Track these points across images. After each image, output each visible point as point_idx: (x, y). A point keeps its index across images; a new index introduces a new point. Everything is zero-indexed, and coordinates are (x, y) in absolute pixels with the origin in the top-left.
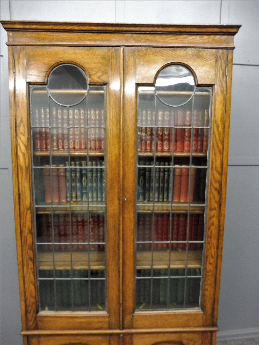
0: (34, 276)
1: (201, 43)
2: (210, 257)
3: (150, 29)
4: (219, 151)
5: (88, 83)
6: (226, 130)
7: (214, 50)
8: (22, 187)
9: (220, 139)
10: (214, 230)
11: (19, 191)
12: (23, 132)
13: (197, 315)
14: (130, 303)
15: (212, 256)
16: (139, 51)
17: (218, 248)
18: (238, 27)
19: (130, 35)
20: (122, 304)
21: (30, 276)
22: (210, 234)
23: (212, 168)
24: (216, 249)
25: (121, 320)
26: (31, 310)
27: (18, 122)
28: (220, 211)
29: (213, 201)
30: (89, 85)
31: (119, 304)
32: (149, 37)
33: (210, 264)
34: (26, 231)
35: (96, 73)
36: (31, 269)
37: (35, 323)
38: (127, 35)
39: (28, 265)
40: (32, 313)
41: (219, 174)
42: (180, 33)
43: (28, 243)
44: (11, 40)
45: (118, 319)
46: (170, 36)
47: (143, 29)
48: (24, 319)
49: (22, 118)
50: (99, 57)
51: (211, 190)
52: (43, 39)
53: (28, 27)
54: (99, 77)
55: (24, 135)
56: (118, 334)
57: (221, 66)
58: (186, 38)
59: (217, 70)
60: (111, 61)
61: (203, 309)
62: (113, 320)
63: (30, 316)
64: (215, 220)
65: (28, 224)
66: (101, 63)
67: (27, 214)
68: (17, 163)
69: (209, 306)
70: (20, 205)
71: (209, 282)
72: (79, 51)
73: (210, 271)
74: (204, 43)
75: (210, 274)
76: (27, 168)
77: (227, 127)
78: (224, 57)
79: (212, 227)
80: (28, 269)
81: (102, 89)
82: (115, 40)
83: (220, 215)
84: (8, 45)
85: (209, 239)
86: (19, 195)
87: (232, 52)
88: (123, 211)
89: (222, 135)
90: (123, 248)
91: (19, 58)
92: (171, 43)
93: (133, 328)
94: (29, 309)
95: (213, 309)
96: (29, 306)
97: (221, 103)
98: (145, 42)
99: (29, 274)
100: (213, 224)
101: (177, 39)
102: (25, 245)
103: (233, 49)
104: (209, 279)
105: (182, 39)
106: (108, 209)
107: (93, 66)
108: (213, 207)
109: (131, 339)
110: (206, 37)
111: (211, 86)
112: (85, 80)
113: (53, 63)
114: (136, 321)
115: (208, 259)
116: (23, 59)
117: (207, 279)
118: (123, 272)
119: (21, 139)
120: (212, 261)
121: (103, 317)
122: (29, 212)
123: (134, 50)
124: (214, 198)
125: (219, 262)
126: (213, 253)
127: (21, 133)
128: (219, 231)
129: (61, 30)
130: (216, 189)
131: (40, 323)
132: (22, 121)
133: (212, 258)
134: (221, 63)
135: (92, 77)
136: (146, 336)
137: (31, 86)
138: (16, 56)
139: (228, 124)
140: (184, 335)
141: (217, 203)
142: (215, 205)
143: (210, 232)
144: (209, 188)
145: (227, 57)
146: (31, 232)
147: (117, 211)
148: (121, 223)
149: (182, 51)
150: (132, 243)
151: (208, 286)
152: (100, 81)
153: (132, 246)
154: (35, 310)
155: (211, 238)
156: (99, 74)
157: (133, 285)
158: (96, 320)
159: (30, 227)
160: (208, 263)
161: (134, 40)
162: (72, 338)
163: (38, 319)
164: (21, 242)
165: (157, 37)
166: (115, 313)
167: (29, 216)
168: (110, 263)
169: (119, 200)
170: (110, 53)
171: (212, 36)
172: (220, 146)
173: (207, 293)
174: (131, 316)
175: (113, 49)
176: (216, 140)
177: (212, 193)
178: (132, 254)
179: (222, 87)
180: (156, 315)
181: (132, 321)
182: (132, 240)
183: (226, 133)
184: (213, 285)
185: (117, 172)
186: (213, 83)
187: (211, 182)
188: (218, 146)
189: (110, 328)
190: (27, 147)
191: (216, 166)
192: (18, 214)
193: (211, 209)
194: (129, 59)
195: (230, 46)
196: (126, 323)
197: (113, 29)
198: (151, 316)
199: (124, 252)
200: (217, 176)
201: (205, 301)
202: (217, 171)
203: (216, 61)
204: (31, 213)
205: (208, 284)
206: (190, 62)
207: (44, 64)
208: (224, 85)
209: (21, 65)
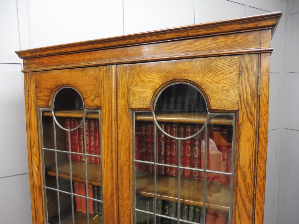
4: (247, 213)
5: (84, 107)
6: (259, 182)
7: (236, 57)
8: (37, 204)
9: (247, 195)
11: (35, 207)
12: (36, 153)
16: (132, 69)
18: (278, 16)
19: (121, 50)
27: (32, 143)
30: (85, 109)
35: (89, 97)
38: (118, 50)
44: (26, 67)
47: (133, 41)
49: (34, 140)
50: (92, 78)
53: (34, 54)
54: (93, 101)
55: (37, 156)
57: (249, 81)
59: (241, 88)
60: (103, 82)
66: (94, 85)
72: (74, 73)
74: (219, 48)
76: (40, 188)
77: (260, 178)
78: (253, 66)
81: (97, 113)
84: (24, 72)
86: (36, 210)
89: (251, 189)
91: (31, 84)
97: (248, 140)
101: (178, 47)
103: (269, 52)
105: (186, 46)
107: (86, 88)
123: (127, 68)
127: (35, 154)
132: (34, 143)
134: (249, 76)
135: (86, 100)
137: (41, 109)
138: (29, 82)
139: (263, 174)
145: (259, 67)
149: (186, 64)
152: (93, 105)
156: (92, 97)
161: (126, 55)
170: (102, 73)
172: (249, 206)
175: (105, 68)
176: (241, 196)
179: (252, 114)
183: (258, 187)
186: (236, 108)
188: (244, 205)
190: (38, 168)
194: (122, 80)
195: (264, 47)
203: (240, 74)
206: (198, 79)
207: (47, 88)
208: (254, 111)
209: (32, 90)
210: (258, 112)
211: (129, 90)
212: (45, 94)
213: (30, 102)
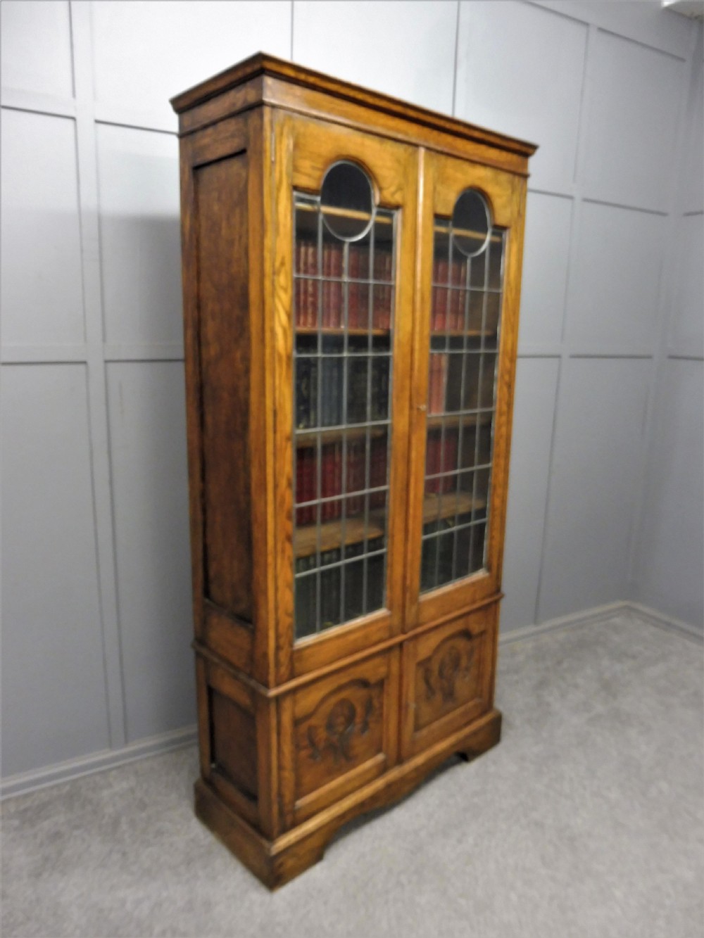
5: (376, 202)
7: (511, 176)
10: (502, 445)
11: (274, 405)
12: (284, 285)
13: (483, 580)
16: (438, 160)
17: (505, 471)
19: (429, 130)
20: (409, 586)
21: (286, 574)
22: (497, 452)
23: (503, 352)
24: (503, 474)
26: (285, 642)
27: (277, 264)
28: (508, 415)
29: (503, 402)
30: (376, 206)
31: (405, 587)
32: (450, 139)
34: (283, 483)
35: (390, 187)
36: (289, 558)
37: (290, 666)
38: (426, 129)
39: (283, 551)
40: (286, 646)
42: (482, 142)
43: (285, 506)
44: (269, 93)
46: (470, 143)
48: (272, 664)
49: (283, 259)
50: (392, 158)
54: (392, 195)
55: (285, 290)
57: (516, 201)
58: (486, 150)
59: (512, 206)
61: (487, 568)
62: (396, 621)
63: (283, 655)
65: (288, 467)
66: (396, 170)
67: (285, 449)
69: (494, 564)
70: (275, 433)
71: (494, 525)
72: (367, 140)
76: (289, 357)
79: (500, 442)
80: (283, 559)
81: (391, 216)
82: (413, 134)
85: (497, 460)
87: (527, 181)
89: (514, 303)
90: (414, 489)
91: (282, 135)
93: (418, 627)
94: (282, 641)
95: (498, 566)
98: (446, 146)
99: (284, 569)
100: (500, 437)
101: (477, 149)
102: (280, 512)
103: (527, 176)
104: (495, 521)
105: (483, 152)
108: (501, 411)
110: (504, 154)
111: (506, 228)
112: (370, 197)
113: (333, 156)
114: (422, 612)
115: (496, 489)
116: (288, 137)
117: (492, 521)
119: (280, 299)
120: (499, 491)
121: (382, 619)
123: (433, 157)
124: (504, 398)
125: (505, 492)
126: (501, 480)
127: (282, 287)
128: (507, 446)
129: (348, 96)
130: (505, 383)
131: (297, 665)
132: (283, 264)
134: (516, 197)
135: (384, 192)
137: (295, 193)
138: (277, 130)
140: (470, 617)
142: (504, 408)
143: (497, 449)
144: (499, 382)
145: (522, 188)
146: (289, 485)
147: (406, 428)
148: (414, 447)
150: (422, 480)
151: (495, 532)
152: (392, 201)
155: (499, 457)
157: (420, 551)
158: (375, 628)
159: (291, 475)
160: (495, 496)
161: (434, 139)
163: (295, 656)
164: (275, 508)
165: (458, 142)
166: (399, 606)
167: (289, 452)
169: (412, 408)
170: (406, 156)
174: (416, 604)
175: (411, 149)
176: (508, 310)
181: (418, 614)
182: (422, 473)
184: (499, 529)
185: (409, 361)
186: (508, 224)
189: (391, 637)
190: (289, 316)
191: (507, 349)
192: (272, 451)
193: (500, 415)
194: (428, 172)
195: (524, 172)
196: (408, 619)
198: (437, 598)
200: (508, 364)
201: (491, 555)
202: (508, 358)
203: (512, 193)
204: (291, 445)
205: (495, 529)
207: (320, 155)
211: (434, 187)
212: (312, 163)
213: (276, 175)
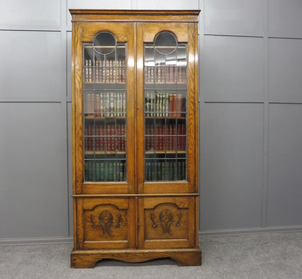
0: (82, 157)
1: (180, 19)
2: (190, 144)
3: (150, 13)
4: (193, 79)
5: (116, 41)
7: (187, 23)
8: (77, 101)
9: (192, 73)
10: (192, 127)
11: (75, 104)
12: (79, 69)
13: (185, 184)
14: (141, 175)
15: (191, 144)
16: (145, 24)
17: (195, 139)
18: (199, 11)
19: (140, 16)
20: (136, 175)
21: (79, 157)
22: (190, 130)
23: (189, 89)
24: (194, 140)
25: (136, 186)
26: (79, 180)
28: (195, 116)
29: (190, 110)
30: (117, 43)
31: (135, 175)
32: (150, 17)
33: (191, 149)
34: (78, 128)
36: (81, 152)
37: (81, 189)
38: (138, 16)
39: (78, 150)
40: (80, 182)
41: (193, 93)
42: (167, 14)
43: (79, 136)
44: (74, 19)
45: (134, 186)
46: (162, 16)
47: (147, 12)
48: (74, 186)
50: (122, 27)
51: (189, 103)
52: (91, 19)
53: (84, 12)
54: (123, 39)
55: (79, 71)
56: (134, 197)
57: (191, 32)
58: (170, 17)
59: (189, 34)
60: (129, 30)
61: (189, 180)
62: (131, 187)
63: (78, 184)
64: (192, 121)
65: (80, 123)
66: (124, 31)
67: (79, 117)
68: (75, 87)
69: (192, 178)
70: (75, 112)
71: (191, 161)
72: (111, 24)
73: (191, 154)
74: (181, 20)
75: (191, 156)
78: (192, 27)
79: (191, 126)
80: (79, 152)
81: (124, 45)
82: (132, 18)
83: (195, 119)
84: (72, 22)
85: (189, 133)
86: (75, 106)
87: (197, 24)
88: (137, 115)
89: (194, 70)
90: (137, 138)
91: (78, 29)
92: (162, 20)
93: (143, 193)
94: (78, 179)
95: (195, 180)
96: (78, 177)
97: (192, 52)
98: (148, 19)
99: (79, 155)
100: (191, 124)
101: (166, 17)
102: (77, 137)
103: (197, 22)
104: (191, 160)
106: (127, 114)
107: (119, 32)
108: (191, 113)
109: (143, 201)
110: (182, 16)
111: (186, 43)
112: (114, 40)
113: (97, 31)
114: (146, 188)
115: (189, 146)
116: (80, 29)
117: (189, 159)
118: (137, 153)
119: (77, 74)
120: (192, 147)
121: (125, 185)
122: (81, 116)
123: (142, 24)
124: (191, 108)
125: (196, 148)
126: (192, 142)
128: (195, 128)
129: (101, 13)
130: (192, 102)
131: (84, 189)
133: (192, 145)
134: (191, 30)
135: (119, 38)
136: (152, 199)
137: (84, 44)
138: (76, 28)
140: (177, 198)
141: (193, 111)
142: (192, 112)
143: (189, 129)
144: (188, 102)
145: (194, 27)
146: (81, 129)
147: (133, 115)
148: (136, 122)
149: (169, 24)
150: (142, 135)
151: (190, 164)
152: (123, 41)
153: (142, 138)
154: (82, 180)
155: (190, 132)
156: (123, 37)
157: (143, 163)
158: (120, 187)
159: (81, 126)
160: (189, 148)
161: (142, 18)
162: (105, 200)
163: (83, 186)
164: (75, 135)
165: (155, 17)
166: (132, 182)
167: (81, 119)
168: (129, 148)
169: (135, 109)
170: (129, 25)
171: (186, 16)
172: (193, 77)
173: (190, 169)
174: (142, 184)
175: (130, 23)
176: (190, 73)
177: (190, 105)
178: (143, 142)
179: (193, 43)
180: (158, 184)
181: (143, 188)
182: (142, 133)
183: (196, 69)
184: (193, 164)
185: (133, 92)
186: (187, 41)
187: (189, 98)
188: (191, 77)
189: (129, 193)
190: (80, 78)
191: (191, 88)
192: (74, 117)
193: (190, 115)
194: (139, 29)
195: (196, 21)
196: (139, 189)
197: (130, 12)
198: (155, 184)
199: (137, 141)
200: (192, 94)
201: (189, 174)
202: (192, 92)
203: (188, 29)
204: (82, 117)
205: (190, 163)
206: (173, 30)
207: (92, 32)
208: (193, 42)
209: (79, 32)
210: (195, 42)
211: (143, 33)
212: (89, 34)
213: (76, 40)
